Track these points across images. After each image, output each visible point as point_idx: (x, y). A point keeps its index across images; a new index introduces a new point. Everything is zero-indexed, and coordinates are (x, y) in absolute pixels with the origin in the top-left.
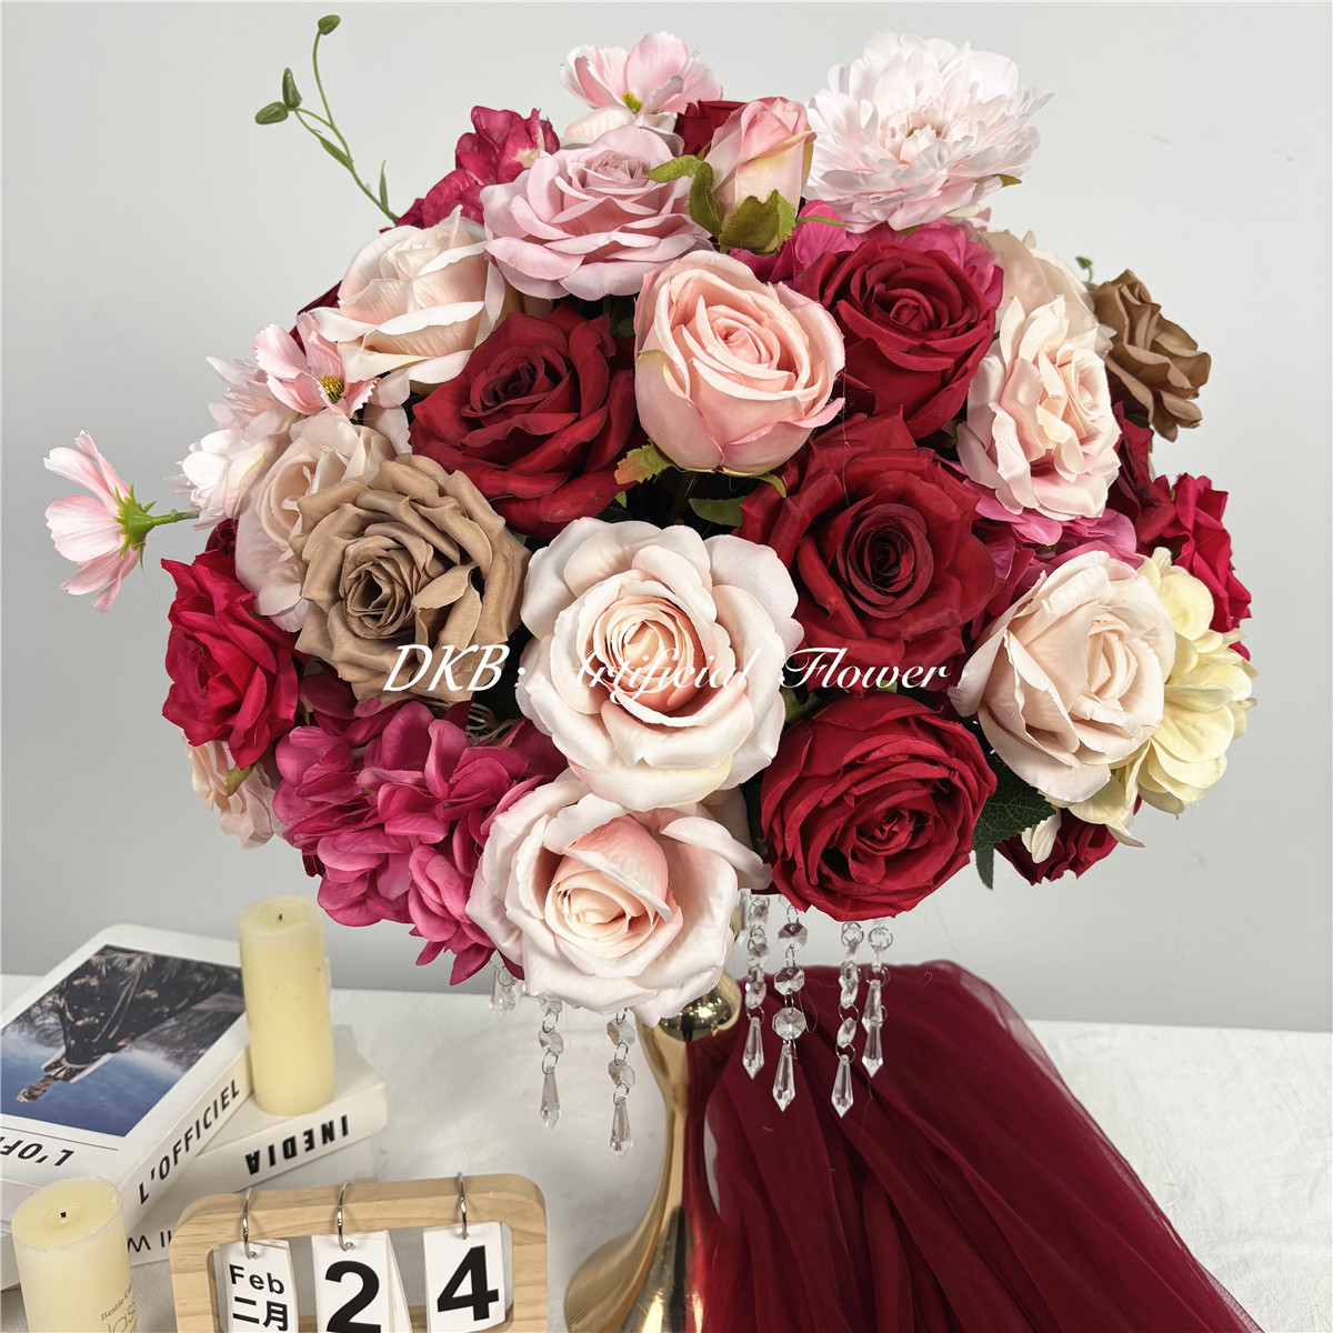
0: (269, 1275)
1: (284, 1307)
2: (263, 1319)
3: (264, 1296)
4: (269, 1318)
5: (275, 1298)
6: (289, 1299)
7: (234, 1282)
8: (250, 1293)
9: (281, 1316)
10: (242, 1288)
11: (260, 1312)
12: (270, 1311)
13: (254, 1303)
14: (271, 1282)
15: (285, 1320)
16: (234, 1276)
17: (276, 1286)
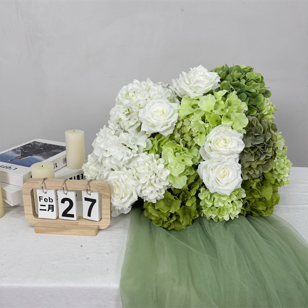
0: (49, 198)
1: (53, 206)
2: (47, 210)
3: (47, 204)
4: (49, 209)
5: (51, 204)
6: (54, 203)
7: (40, 201)
8: (44, 203)
9: (52, 208)
10: (43, 202)
11: (47, 208)
12: (49, 207)
13: (45, 206)
14: (50, 199)
15: (53, 209)
16: (40, 199)
17: (51, 200)
